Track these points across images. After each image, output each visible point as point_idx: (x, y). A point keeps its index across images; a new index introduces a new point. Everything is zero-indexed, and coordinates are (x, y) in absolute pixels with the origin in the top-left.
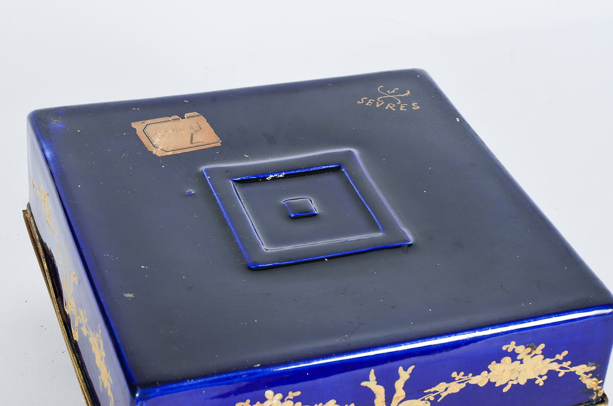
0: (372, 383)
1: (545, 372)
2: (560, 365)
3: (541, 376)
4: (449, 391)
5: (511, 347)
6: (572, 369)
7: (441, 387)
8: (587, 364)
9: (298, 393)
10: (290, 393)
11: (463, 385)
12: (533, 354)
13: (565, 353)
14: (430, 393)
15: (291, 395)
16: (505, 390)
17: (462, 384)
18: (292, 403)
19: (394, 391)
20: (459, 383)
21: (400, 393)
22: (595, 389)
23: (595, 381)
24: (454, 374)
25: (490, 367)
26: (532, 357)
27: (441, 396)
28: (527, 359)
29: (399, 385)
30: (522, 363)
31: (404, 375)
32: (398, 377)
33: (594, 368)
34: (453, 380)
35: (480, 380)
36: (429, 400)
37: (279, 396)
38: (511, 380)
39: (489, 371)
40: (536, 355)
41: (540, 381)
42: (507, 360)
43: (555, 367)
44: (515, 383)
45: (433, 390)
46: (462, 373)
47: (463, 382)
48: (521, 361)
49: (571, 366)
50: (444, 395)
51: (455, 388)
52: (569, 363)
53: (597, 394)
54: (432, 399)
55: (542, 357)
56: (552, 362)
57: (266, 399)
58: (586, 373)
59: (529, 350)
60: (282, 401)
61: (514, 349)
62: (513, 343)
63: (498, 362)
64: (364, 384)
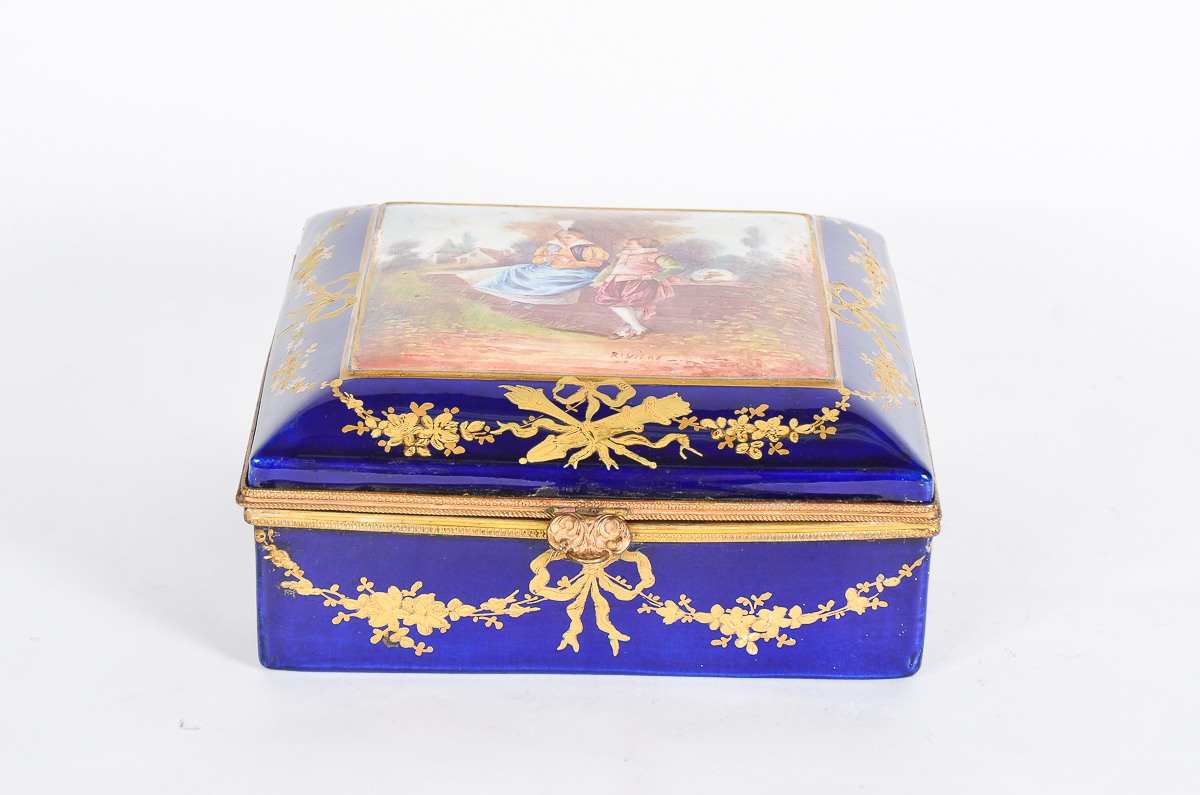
0: (616, 637)
1: (363, 597)
2: (339, 603)
3: (366, 592)
4: (504, 601)
5: (420, 649)
6: (318, 592)
7: (516, 611)
8: (297, 594)
9: (714, 643)
10: (725, 646)
11: (484, 606)
12: (386, 631)
13: (336, 621)
14: (532, 606)
15: (724, 642)
16: (418, 585)
17: (486, 609)
18: (723, 631)
19: (583, 618)
20: (490, 612)
21: (575, 613)
22: (274, 547)
23: (276, 561)
24: (499, 626)
25: (449, 626)
26: (386, 627)
27: (515, 597)
28: (394, 626)
29: (576, 627)
30: (401, 621)
31: (570, 639)
32: (579, 637)
33: (284, 584)
34: (500, 618)
35: (459, 609)
36: (533, 596)
37: (739, 644)
38: (413, 597)
39: (448, 618)
40: (383, 628)
41: (366, 584)
42: (424, 630)
43: (348, 603)
44: (406, 592)
45: (528, 610)
46: (488, 625)
47: (484, 611)
48: (402, 625)
49: (321, 598)
50: (510, 599)
51: (495, 605)
52: (326, 603)
53: (267, 537)
54: (527, 596)
55: (370, 623)
56: (354, 611)
57: (756, 642)
58: (292, 578)
59: (393, 638)
60: (735, 637)
61: (416, 645)
62: (418, 653)
63: (436, 631)
64: (626, 638)
